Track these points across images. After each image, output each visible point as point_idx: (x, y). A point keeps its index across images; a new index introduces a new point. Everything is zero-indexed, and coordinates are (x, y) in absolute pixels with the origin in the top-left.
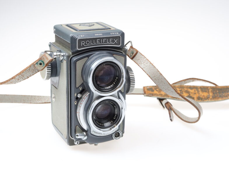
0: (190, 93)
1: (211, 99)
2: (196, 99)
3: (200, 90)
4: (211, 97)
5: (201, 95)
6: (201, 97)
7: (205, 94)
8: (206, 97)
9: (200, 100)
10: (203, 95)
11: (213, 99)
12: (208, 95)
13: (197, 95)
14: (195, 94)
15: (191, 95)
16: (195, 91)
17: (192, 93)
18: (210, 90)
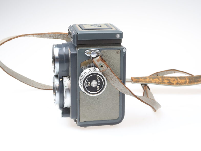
0: (170, 80)
1: (188, 84)
2: (175, 84)
3: (178, 78)
4: (188, 83)
5: (179, 81)
6: (179, 83)
7: (183, 81)
8: (183, 82)
9: (179, 85)
10: (181, 81)
11: (189, 84)
12: (185, 82)
13: (176, 82)
14: (174, 81)
15: (171, 81)
16: (174, 79)
17: (172, 80)
18: (187, 78)
